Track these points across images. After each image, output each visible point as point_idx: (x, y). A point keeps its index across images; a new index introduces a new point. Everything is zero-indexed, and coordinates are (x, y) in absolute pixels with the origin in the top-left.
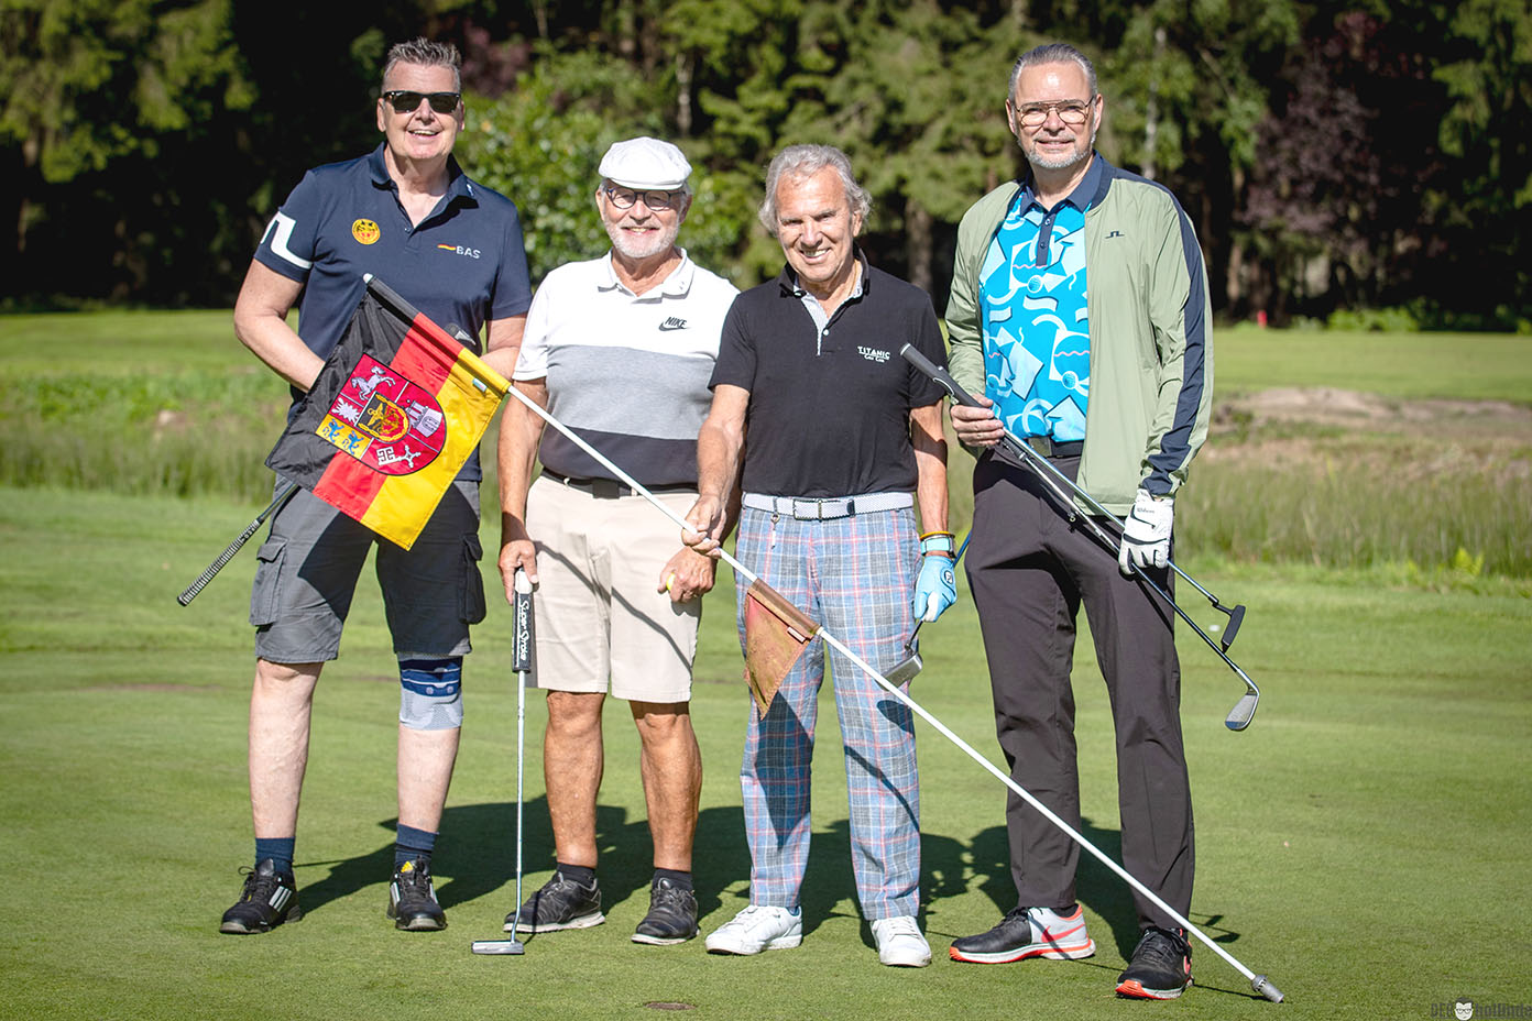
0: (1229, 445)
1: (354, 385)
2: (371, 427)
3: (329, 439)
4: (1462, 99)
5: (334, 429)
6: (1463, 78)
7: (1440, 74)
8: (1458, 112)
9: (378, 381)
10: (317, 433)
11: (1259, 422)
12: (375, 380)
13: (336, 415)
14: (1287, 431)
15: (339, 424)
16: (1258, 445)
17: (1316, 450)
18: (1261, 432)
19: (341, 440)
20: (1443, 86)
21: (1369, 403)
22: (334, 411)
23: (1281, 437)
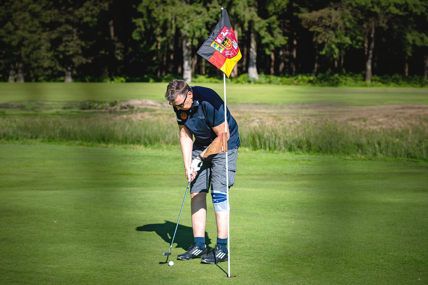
0: (129, 114)
1: (221, 34)
2: (224, 45)
3: (214, 48)
4: (140, 27)
5: (215, 45)
6: (139, 22)
7: (134, 20)
8: (138, 29)
9: (227, 33)
10: (211, 46)
11: (136, 108)
12: (226, 33)
13: (216, 42)
14: (142, 110)
15: (217, 44)
16: (136, 114)
17: (151, 115)
18: (136, 111)
19: (217, 48)
20: (134, 23)
21: (156, 103)
22: (216, 40)
23: (141, 112)
